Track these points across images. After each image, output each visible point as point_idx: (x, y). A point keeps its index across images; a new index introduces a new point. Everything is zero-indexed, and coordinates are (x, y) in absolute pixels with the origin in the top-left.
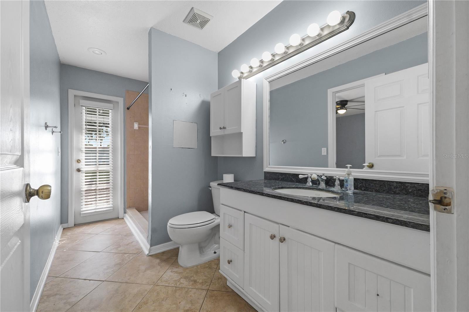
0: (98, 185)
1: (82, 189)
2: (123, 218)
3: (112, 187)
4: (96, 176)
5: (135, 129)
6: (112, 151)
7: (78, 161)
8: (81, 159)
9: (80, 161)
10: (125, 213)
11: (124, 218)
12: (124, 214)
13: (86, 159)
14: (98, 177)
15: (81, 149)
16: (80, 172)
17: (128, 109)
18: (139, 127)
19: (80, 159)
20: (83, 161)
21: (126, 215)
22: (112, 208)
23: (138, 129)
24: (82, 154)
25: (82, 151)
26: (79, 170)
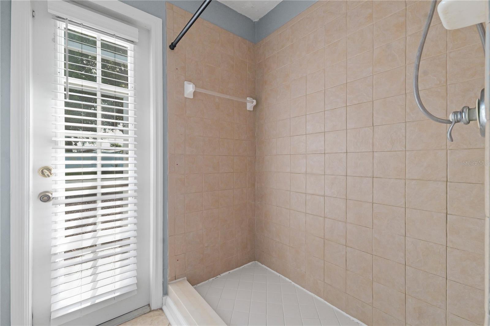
0: (100, 233)
1: (53, 251)
2: (161, 309)
3: (135, 233)
4: (95, 209)
5: (186, 98)
6: (135, 146)
7: (45, 172)
8: (54, 166)
9: (49, 170)
10: (165, 293)
11: (164, 308)
12: (164, 298)
13: (67, 166)
14: (100, 212)
15: (54, 139)
16: (50, 203)
17: (173, 46)
18: (195, 93)
19: (50, 166)
20: (60, 171)
21: (169, 300)
22: (135, 287)
23: (192, 97)
24: (56, 152)
25: (56, 143)
26: (45, 198)
